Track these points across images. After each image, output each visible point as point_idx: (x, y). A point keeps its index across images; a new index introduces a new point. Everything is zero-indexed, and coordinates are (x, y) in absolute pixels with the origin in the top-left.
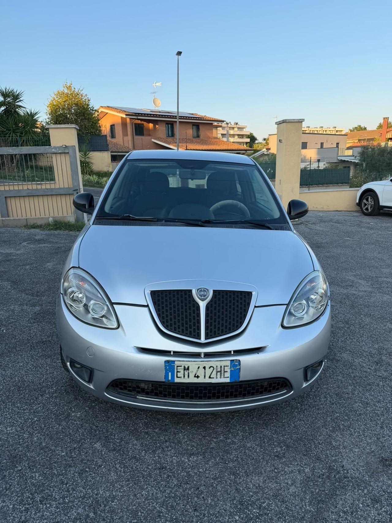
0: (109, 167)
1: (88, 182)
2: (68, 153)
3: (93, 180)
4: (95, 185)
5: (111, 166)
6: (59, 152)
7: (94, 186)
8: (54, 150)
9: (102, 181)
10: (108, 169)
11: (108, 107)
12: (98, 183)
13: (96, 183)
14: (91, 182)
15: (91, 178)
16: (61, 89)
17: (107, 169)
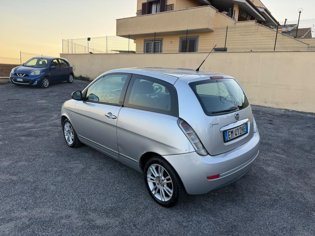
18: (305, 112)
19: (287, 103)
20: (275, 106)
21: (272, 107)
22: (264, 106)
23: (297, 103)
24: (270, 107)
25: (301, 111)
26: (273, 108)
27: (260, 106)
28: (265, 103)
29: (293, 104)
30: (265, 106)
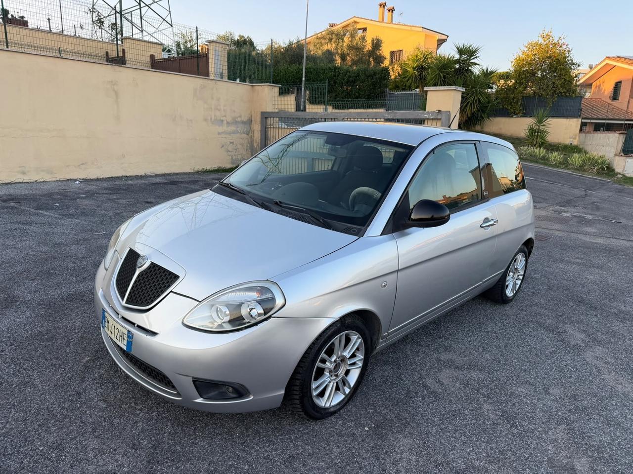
0: (575, 138)
1: (531, 156)
2: (441, 119)
3: (538, 153)
4: (540, 161)
5: (577, 138)
6: (432, 118)
7: (536, 162)
8: (426, 115)
9: (550, 156)
10: (572, 141)
11: (618, 57)
12: (544, 158)
13: (541, 159)
14: (535, 156)
15: (537, 151)
16: (535, 40)
17: (570, 141)
18: (101, 177)
19: (68, 166)
20: (47, 177)
21: (42, 180)
22: (23, 182)
23: (86, 163)
24: (36, 181)
25: (94, 177)
26: (44, 181)
27: (14, 183)
28: (24, 173)
29: (79, 166)
30: (25, 181)
